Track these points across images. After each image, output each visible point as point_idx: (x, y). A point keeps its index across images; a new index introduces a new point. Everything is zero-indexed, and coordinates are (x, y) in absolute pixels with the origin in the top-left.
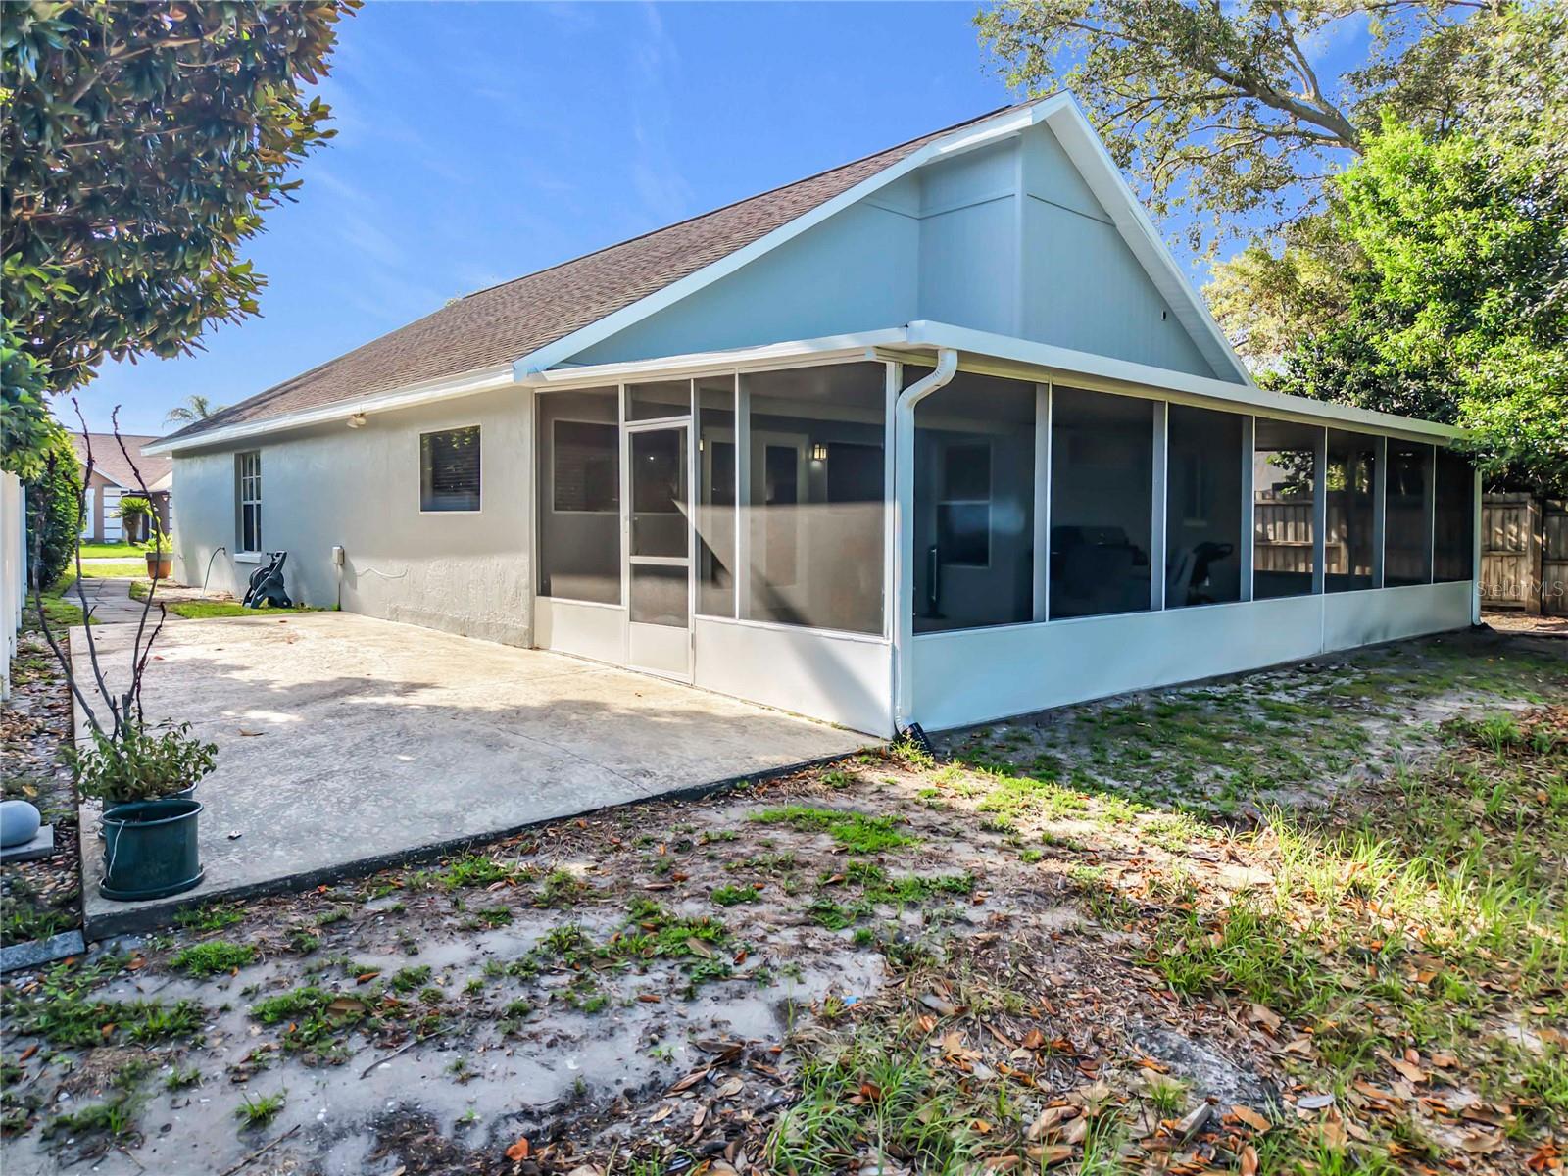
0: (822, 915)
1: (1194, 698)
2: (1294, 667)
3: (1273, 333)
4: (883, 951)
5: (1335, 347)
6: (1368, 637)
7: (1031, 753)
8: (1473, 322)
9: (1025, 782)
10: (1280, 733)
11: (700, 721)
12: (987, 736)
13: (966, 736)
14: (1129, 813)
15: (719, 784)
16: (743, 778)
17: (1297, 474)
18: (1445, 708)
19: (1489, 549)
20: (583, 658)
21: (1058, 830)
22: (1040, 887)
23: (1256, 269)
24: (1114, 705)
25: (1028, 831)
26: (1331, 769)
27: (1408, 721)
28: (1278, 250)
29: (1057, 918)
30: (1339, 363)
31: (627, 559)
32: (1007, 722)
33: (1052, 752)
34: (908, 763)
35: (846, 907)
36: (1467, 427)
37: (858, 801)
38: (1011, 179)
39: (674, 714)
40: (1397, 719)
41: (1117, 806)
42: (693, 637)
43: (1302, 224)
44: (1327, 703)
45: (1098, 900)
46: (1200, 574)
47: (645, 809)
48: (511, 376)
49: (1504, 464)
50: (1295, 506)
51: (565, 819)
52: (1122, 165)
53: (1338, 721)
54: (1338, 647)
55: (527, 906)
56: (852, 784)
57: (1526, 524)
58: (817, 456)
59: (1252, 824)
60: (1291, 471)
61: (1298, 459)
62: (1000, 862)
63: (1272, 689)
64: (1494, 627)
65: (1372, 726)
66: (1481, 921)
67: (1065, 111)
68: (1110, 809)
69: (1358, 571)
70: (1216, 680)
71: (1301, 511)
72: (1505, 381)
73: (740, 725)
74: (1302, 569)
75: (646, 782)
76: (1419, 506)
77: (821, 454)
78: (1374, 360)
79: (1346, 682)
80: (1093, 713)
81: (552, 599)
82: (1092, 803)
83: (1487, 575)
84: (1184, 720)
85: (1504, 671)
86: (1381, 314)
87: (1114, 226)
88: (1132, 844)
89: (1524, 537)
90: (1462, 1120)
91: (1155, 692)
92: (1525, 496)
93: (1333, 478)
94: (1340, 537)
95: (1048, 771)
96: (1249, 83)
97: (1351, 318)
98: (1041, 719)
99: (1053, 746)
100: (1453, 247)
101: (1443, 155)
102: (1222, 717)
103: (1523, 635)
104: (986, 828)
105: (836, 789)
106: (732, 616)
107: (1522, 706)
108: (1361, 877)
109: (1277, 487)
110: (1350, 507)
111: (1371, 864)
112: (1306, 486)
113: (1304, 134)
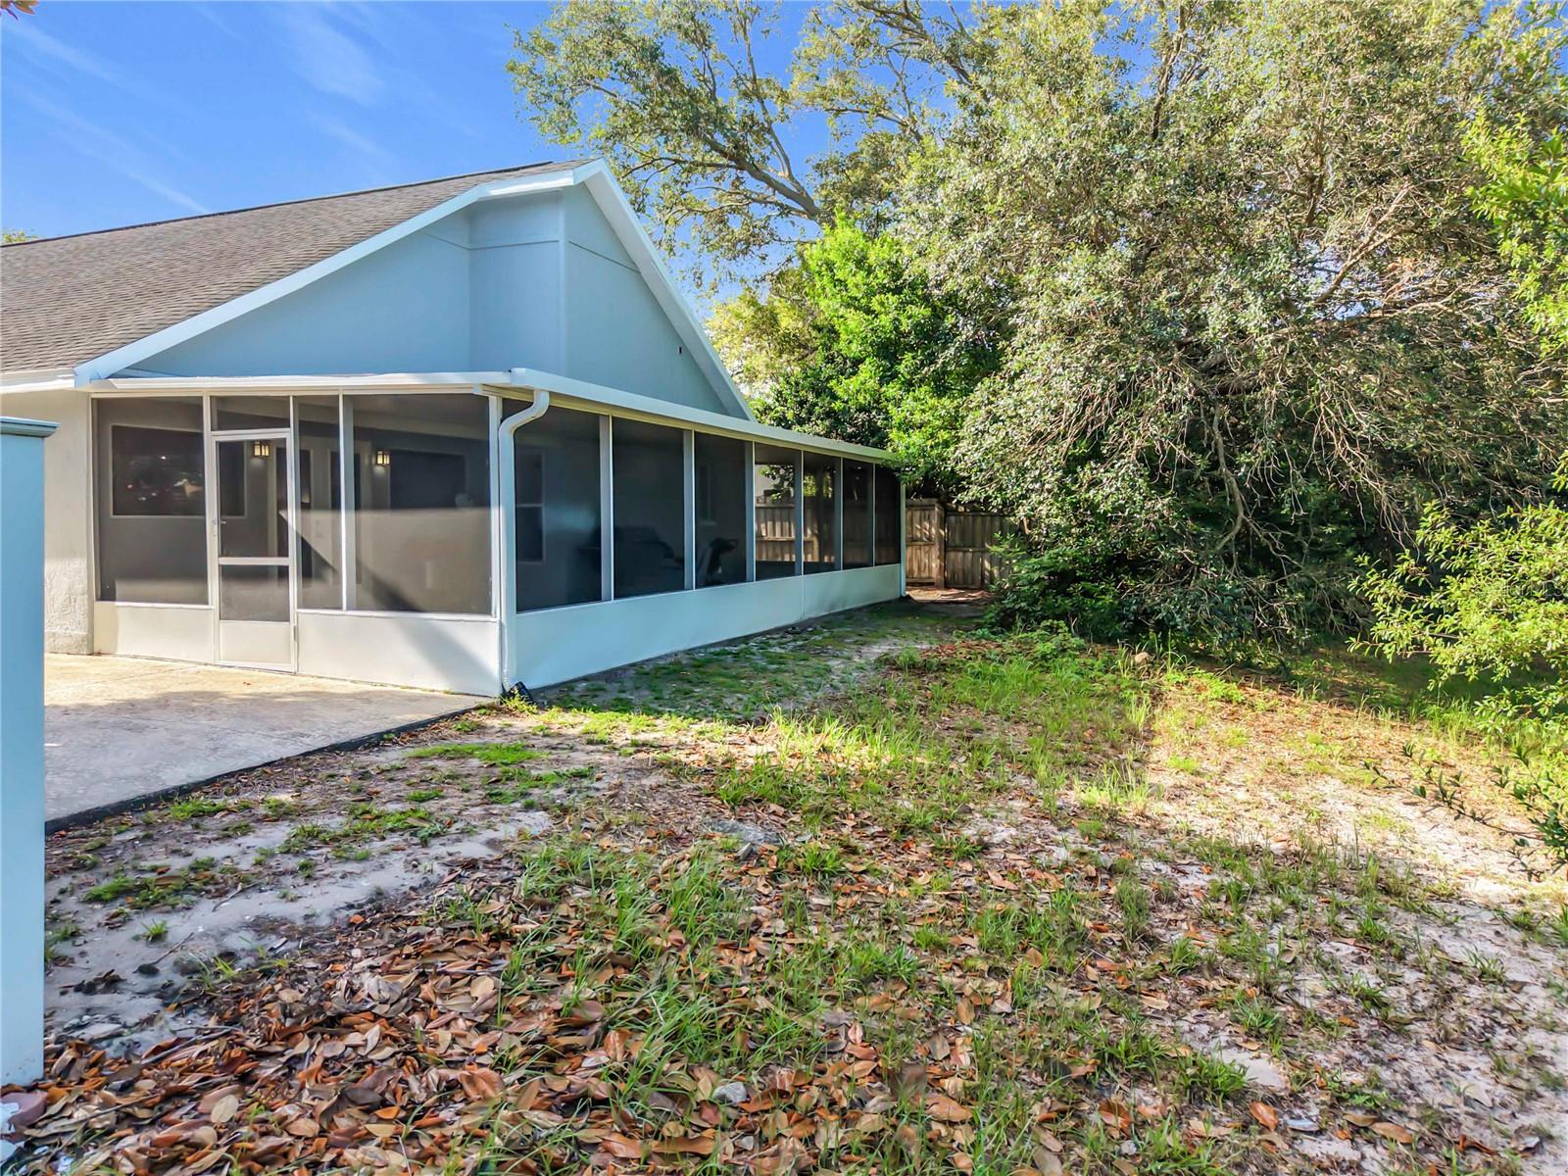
0: (493, 798)
1: (717, 654)
2: (784, 630)
3: (762, 368)
4: (545, 809)
5: (806, 384)
6: (833, 606)
7: (609, 697)
8: (894, 376)
9: (610, 715)
10: (775, 671)
11: (325, 698)
12: (572, 690)
13: (557, 691)
14: (685, 723)
15: (370, 737)
16: (388, 732)
17: (782, 483)
18: (878, 650)
19: (912, 541)
20: (161, 659)
21: (641, 737)
22: (638, 766)
23: (748, 312)
24: (661, 662)
25: (619, 741)
26: (809, 689)
27: (856, 659)
28: (764, 296)
29: (650, 781)
30: (811, 397)
31: (214, 561)
32: (585, 679)
33: (623, 696)
34: (517, 712)
35: (510, 792)
36: (894, 451)
37: (487, 739)
38: (555, 227)
39: (294, 694)
40: (849, 659)
41: (677, 721)
42: (296, 630)
43: (781, 277)
44: (806, 651)
45: (677, 770)
46: (715, 563)
47: (317, 758)
48: (72, 381)
49: (918, 477)
50: (781, 508)
51: (253, 769)
52: (639, 210)
53: (813, 661)
54: (812, 615)
55: (258, 821)
56: (480, 728)
57: (935, 520)
58: (380, 461)
59: (763, 721)
60: (777, 481)
61: (782, 472)
62: (606, 758)
63: (770, 646)
64: (916, 598)
65: (834, 663)
66: (888, 757)
67: (600, 175)
68: (671, 724)
69: (826, 559)
70: (732, 642)
71: (785, 512)
72: (918, 418)
73: (365, 698)
74: (787, 559)
75: (307, 740)
76: (864, 508)
77: (383, 460)
78: (834, 397)
79: (819, 638)
80: (647, 668)
81: (117, 604)
82: (658, 722)
83: (911, 560)
84: (713, 669)
85: (917, 626)
86: (839, 360)
87: (639, 273)
88: (689, 740)
89: (933, 531)
90: (873, 837)
91: (689, 652)
92: (934, 501)
93: (807, 487)
94: (813, 534)
95: (623, 706)
96: (738, 158)
97: (817, 359)
98: (611, 675)
99: (623, 692)
100: (885, 321)
101: (876, 254)
102: (738, 664)
103: (933, 602)
104: (590, 742)
105: (467, 732)
106: (340, 608)
107: (925, 646)
108: (827, 743)
109: (768, 493)
110: (820, 508)
111: (833, 733)
112: (789, 492)
113: (781, 206)
